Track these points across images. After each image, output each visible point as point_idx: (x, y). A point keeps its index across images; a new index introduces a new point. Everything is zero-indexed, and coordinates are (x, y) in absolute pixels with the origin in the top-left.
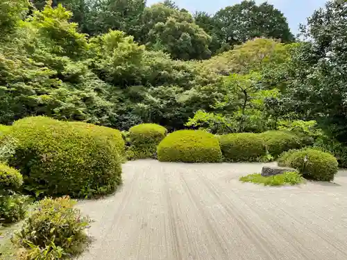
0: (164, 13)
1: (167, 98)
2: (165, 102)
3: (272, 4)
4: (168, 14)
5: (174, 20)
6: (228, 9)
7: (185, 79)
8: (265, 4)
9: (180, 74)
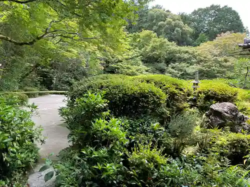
0: (163, 15)
1: (181, 70)
2: (180, 73)
3: (230, 7)
4: (166, 16)
5: (171, 20)
6: (200, 9)
7: (190, 59)
8: (226, 6)
9: (186, 56)
